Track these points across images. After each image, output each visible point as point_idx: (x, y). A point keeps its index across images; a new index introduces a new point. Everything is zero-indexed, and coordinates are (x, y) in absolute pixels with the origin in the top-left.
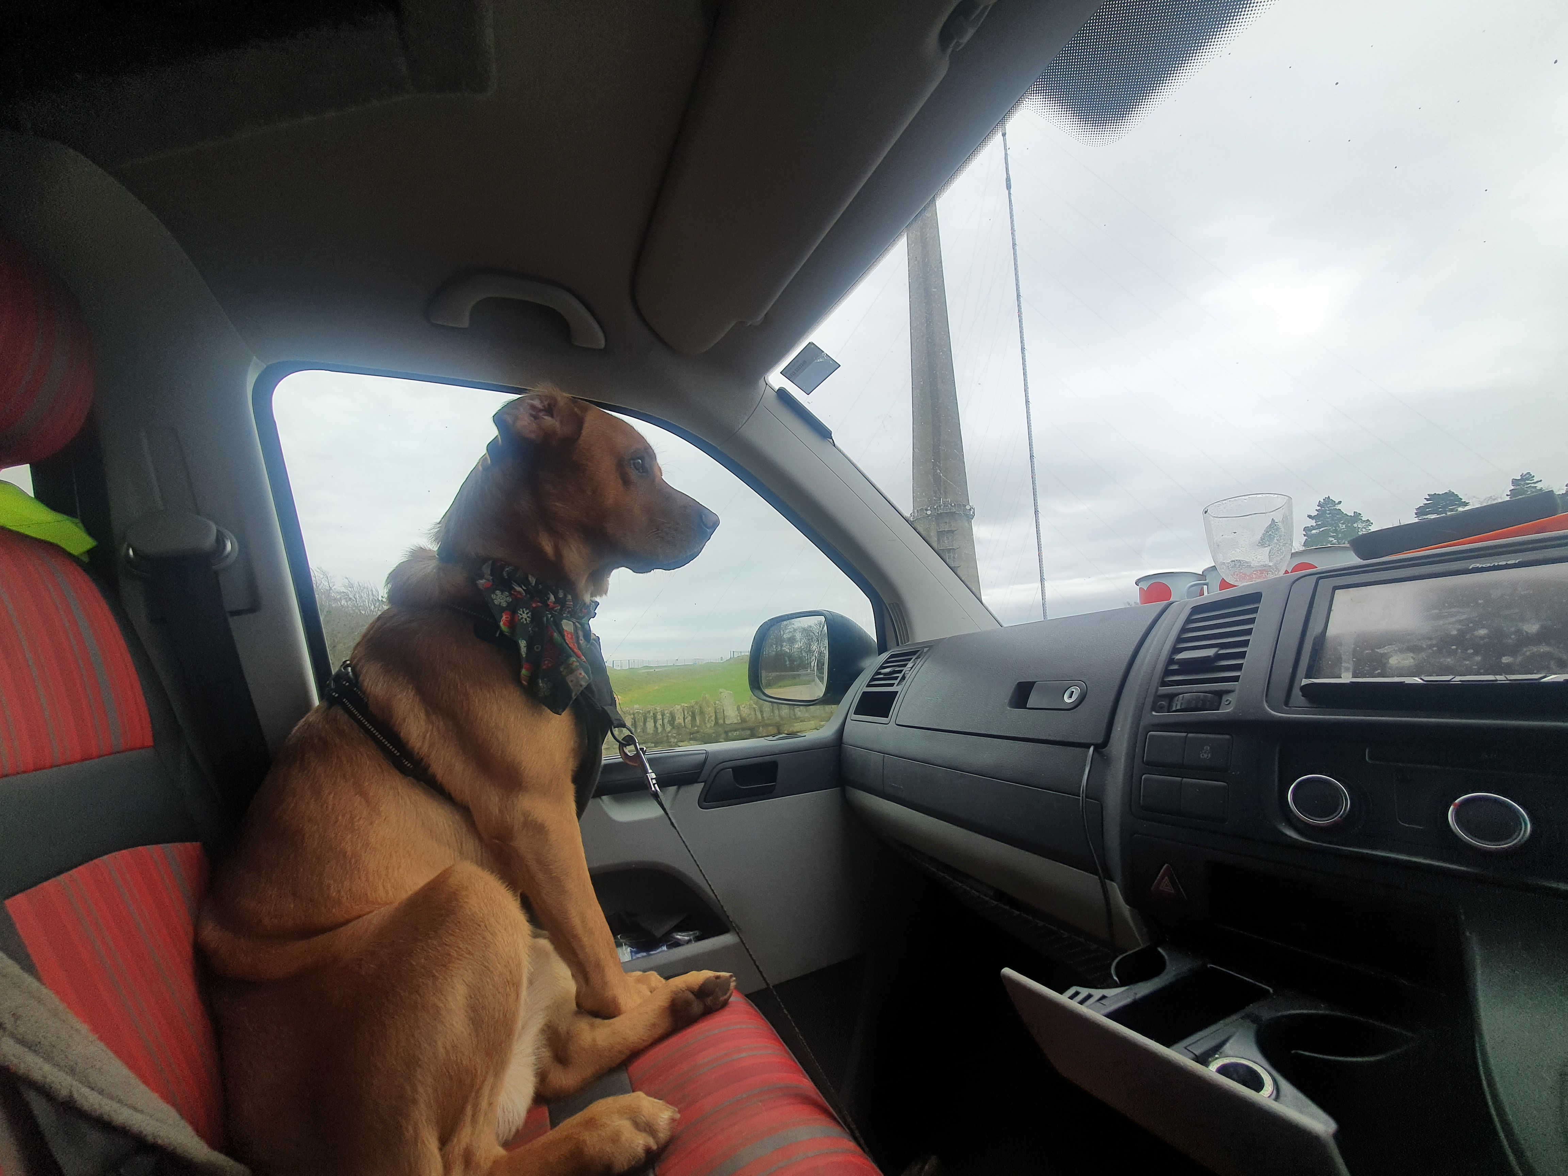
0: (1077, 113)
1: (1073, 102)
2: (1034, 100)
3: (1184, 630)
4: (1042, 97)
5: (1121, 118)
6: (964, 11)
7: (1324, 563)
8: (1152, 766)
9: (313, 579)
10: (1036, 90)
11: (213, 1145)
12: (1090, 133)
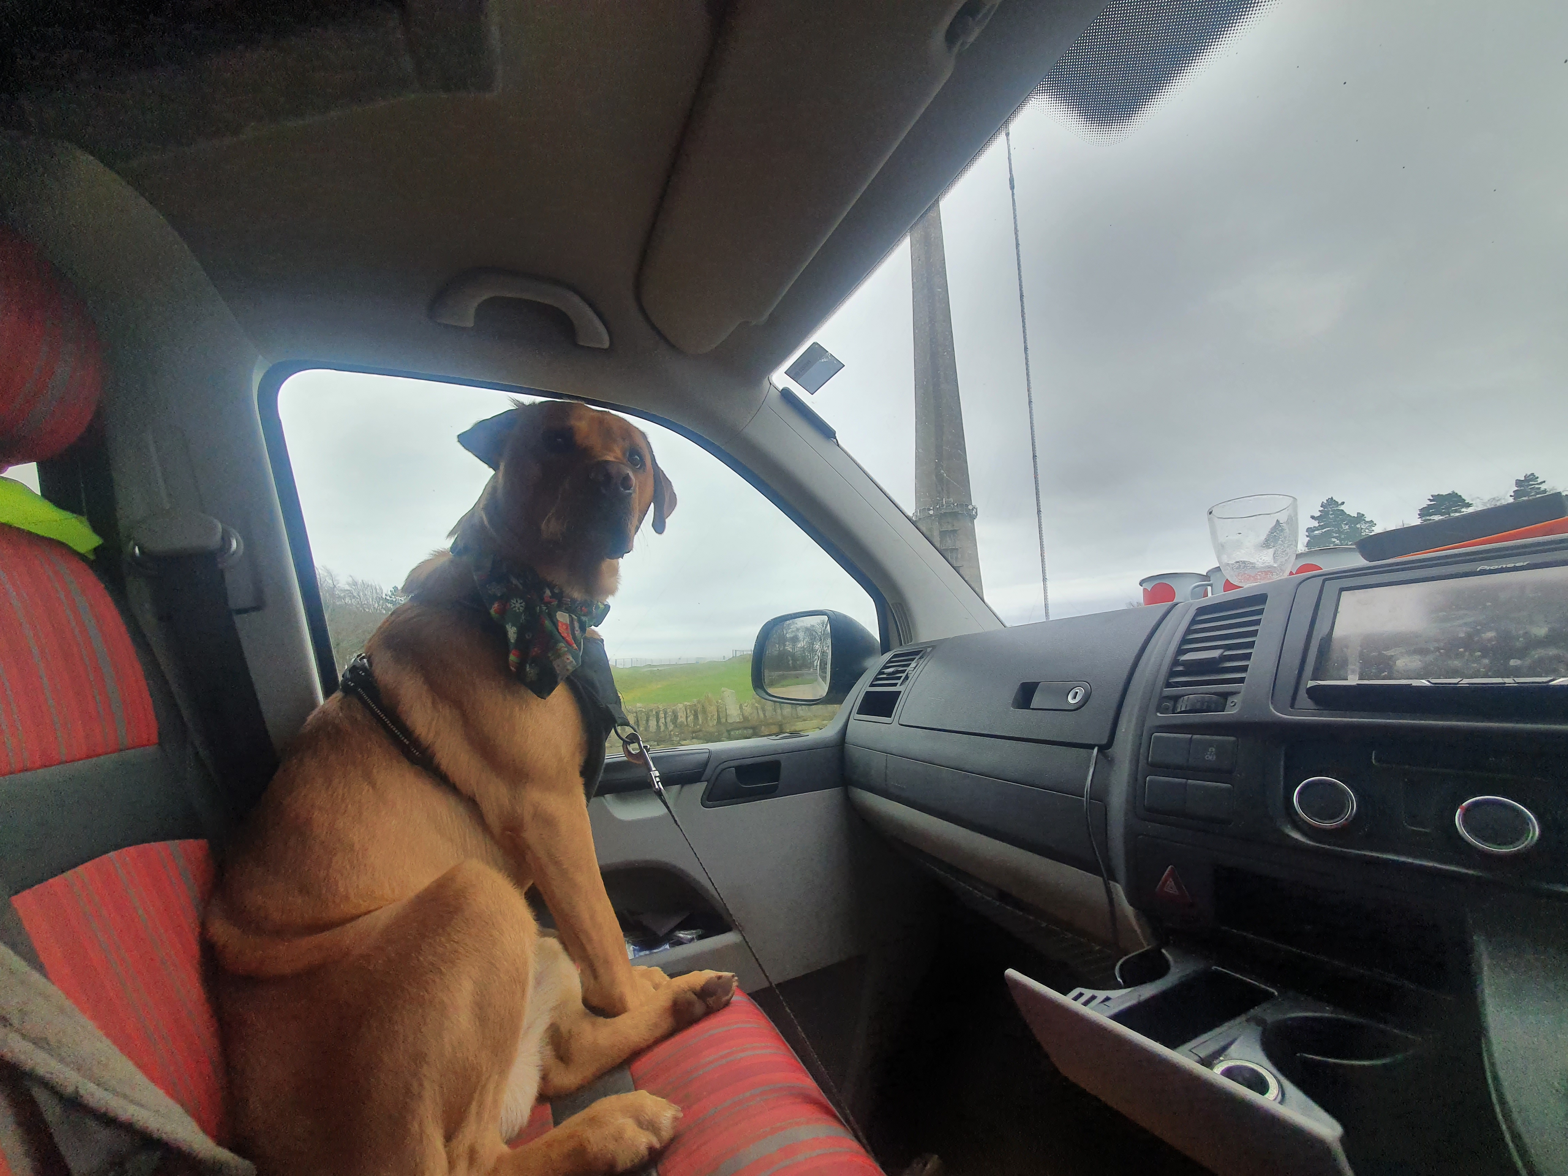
0: (1083, 113)
1: (1079, 102)
2: (1040, 100)
3: (1189, 631)
4: (1048, 97)
5: (1127, 118)
6: (970, 10)
7: (1329, 564)
8: (1157, 767)
9: (318, 577)
10: (1042, 90)
11: (220, 1143)
12: (1097, 132)
